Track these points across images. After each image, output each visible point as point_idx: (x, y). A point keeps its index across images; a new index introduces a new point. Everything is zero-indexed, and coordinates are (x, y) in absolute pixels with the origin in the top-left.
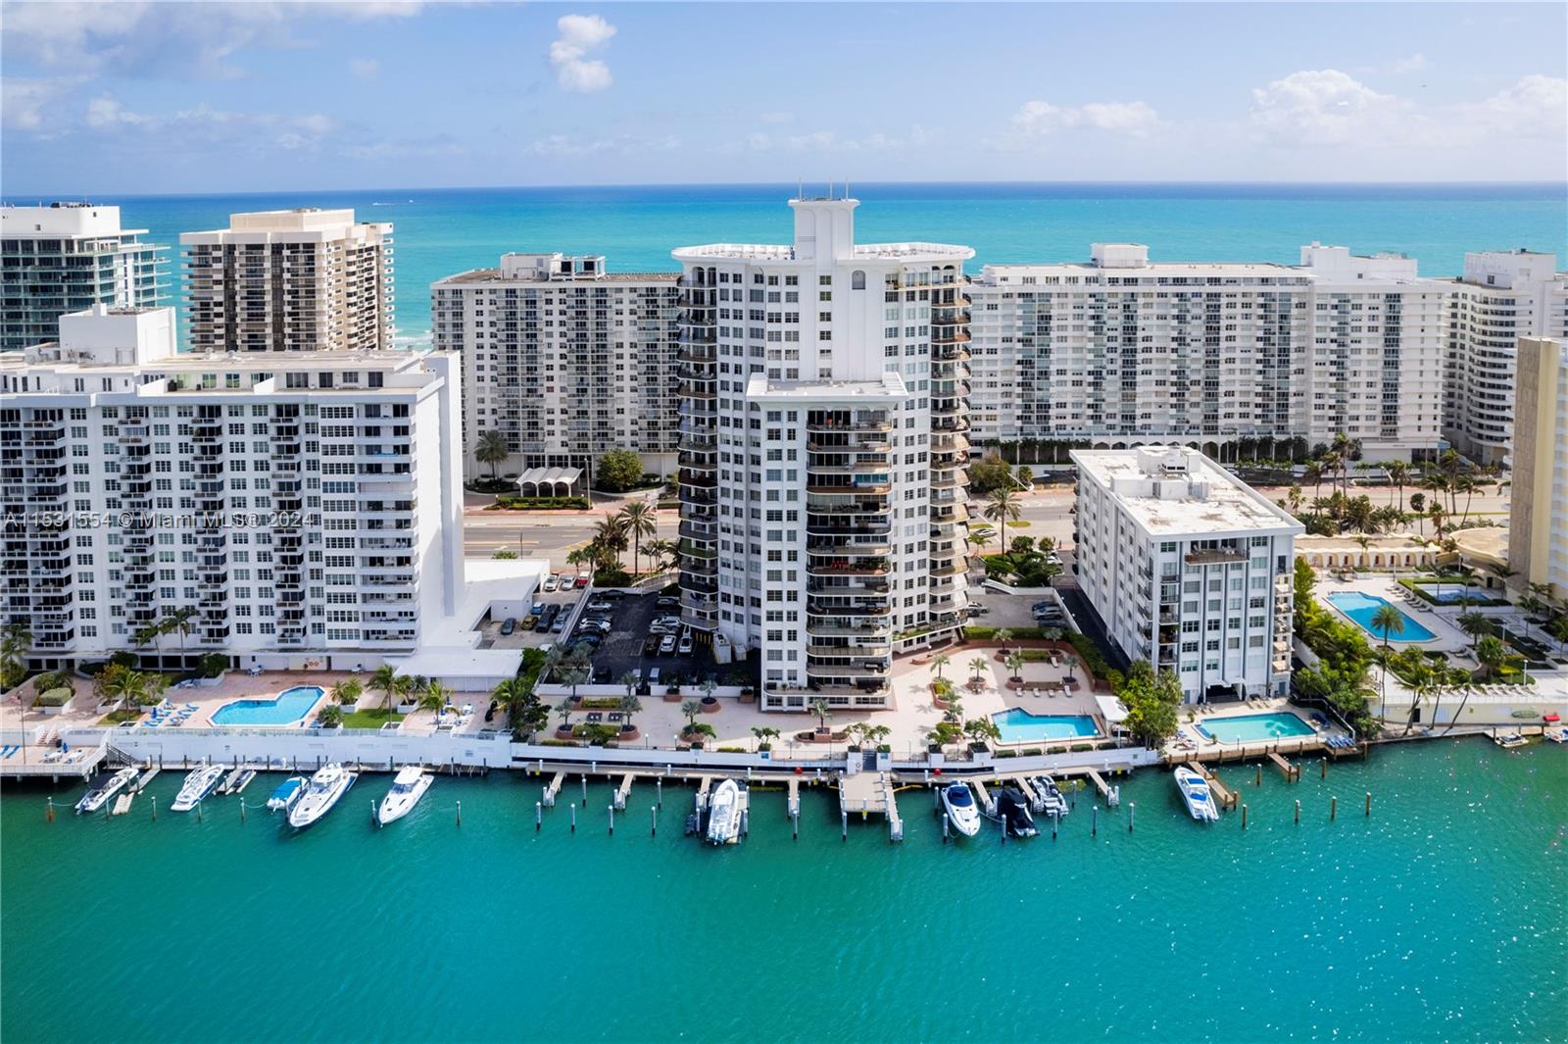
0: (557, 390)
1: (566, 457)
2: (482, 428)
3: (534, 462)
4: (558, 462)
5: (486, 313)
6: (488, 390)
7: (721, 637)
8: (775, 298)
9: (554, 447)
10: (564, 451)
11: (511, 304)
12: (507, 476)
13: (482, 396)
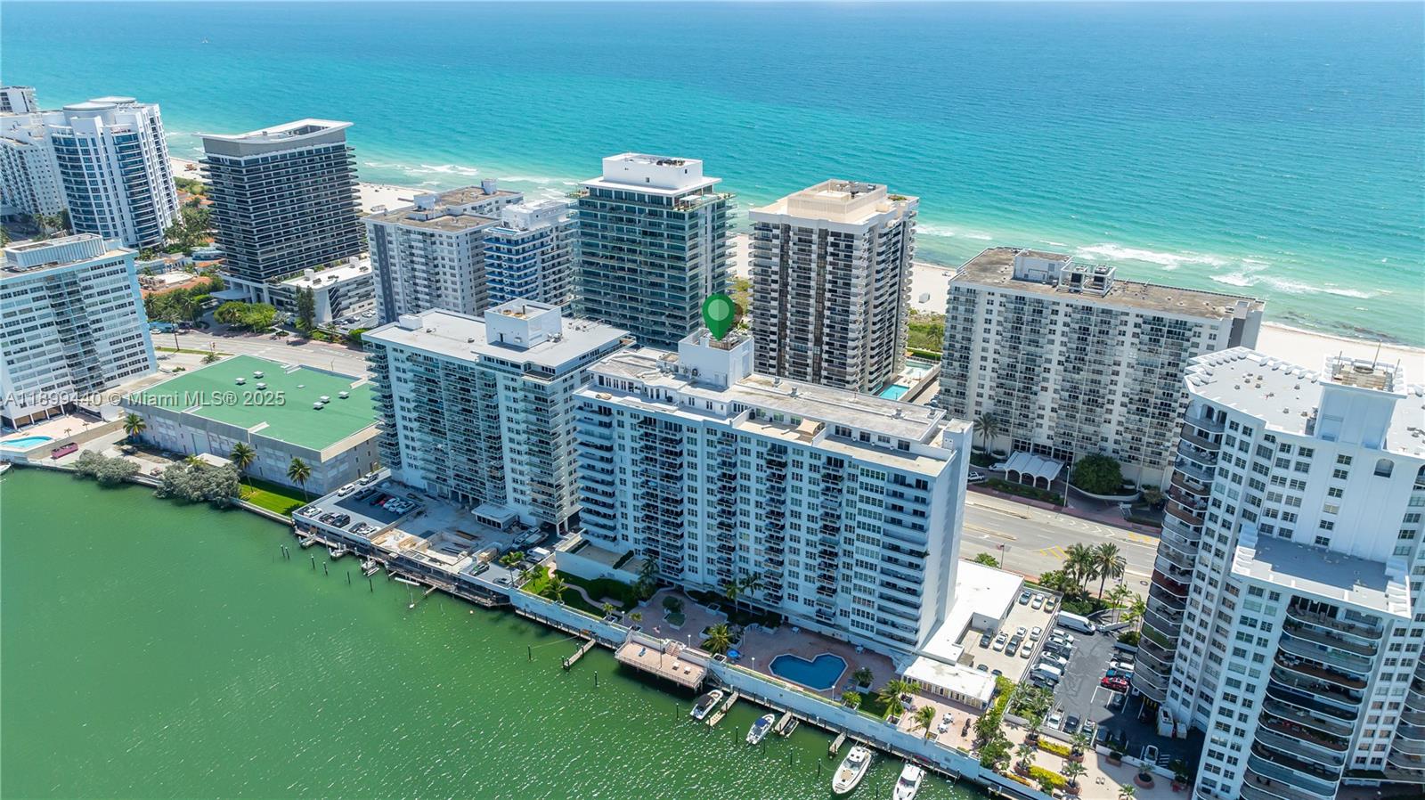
0: (1051, 390)
1: (1050, 448)
2: (978, 409)
3: (1021, 446)
4: (1041, 451)
5: (995, 313)
6: (988, 379)
7: (1166, 714)
8: (1283, 464)
9: (1042, 436)
10: (1049, 443)
11: (1018, 311)
12: (995, 452)
13: (982, 382)
